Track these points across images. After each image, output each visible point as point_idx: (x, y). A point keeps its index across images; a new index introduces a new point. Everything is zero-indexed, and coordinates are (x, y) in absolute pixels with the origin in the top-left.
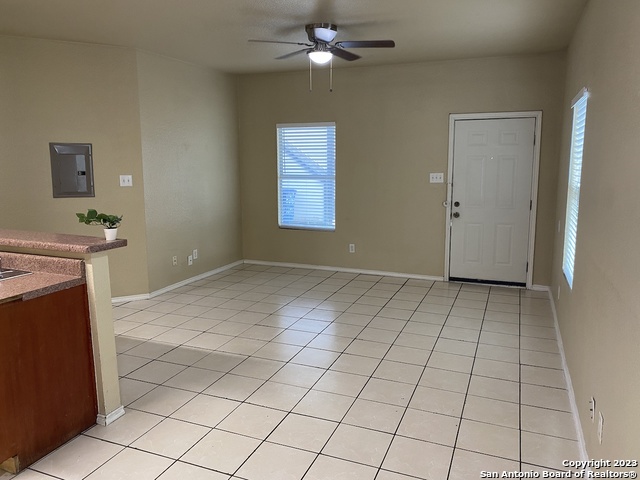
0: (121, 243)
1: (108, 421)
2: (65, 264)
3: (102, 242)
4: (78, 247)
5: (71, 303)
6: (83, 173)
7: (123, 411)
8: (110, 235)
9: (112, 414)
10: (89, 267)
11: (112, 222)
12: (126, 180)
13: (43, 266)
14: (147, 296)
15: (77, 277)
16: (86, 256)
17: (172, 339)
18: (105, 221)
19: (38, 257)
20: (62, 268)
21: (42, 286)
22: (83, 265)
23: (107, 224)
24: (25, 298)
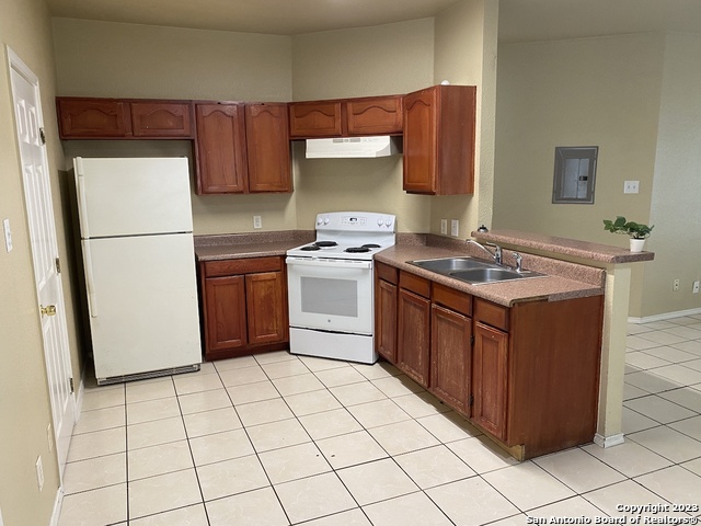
0: (646, 256)
1: (607, 444)
2: (585, 272)
3: (627, 253)
4: (602, 256)
5: (587, 313)
6: (585, 178)
7: (622, 439)
8: (636, 246)
9: (611, 438)
10: (611, 278)
11: (640, 231)
12: (631, 187)
13: (560, 270)
14: (638, 320)
15: (594, 287)
16: (609, 266)
17: (676, 376)
18: (632, 230)
19: (556, 261)
20: (581, 275)
21: (563, 290)
22: (604, 274)
23: (635, 234)
24: (550, 299)
